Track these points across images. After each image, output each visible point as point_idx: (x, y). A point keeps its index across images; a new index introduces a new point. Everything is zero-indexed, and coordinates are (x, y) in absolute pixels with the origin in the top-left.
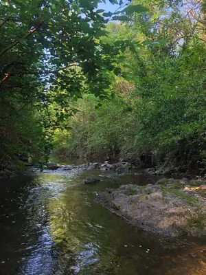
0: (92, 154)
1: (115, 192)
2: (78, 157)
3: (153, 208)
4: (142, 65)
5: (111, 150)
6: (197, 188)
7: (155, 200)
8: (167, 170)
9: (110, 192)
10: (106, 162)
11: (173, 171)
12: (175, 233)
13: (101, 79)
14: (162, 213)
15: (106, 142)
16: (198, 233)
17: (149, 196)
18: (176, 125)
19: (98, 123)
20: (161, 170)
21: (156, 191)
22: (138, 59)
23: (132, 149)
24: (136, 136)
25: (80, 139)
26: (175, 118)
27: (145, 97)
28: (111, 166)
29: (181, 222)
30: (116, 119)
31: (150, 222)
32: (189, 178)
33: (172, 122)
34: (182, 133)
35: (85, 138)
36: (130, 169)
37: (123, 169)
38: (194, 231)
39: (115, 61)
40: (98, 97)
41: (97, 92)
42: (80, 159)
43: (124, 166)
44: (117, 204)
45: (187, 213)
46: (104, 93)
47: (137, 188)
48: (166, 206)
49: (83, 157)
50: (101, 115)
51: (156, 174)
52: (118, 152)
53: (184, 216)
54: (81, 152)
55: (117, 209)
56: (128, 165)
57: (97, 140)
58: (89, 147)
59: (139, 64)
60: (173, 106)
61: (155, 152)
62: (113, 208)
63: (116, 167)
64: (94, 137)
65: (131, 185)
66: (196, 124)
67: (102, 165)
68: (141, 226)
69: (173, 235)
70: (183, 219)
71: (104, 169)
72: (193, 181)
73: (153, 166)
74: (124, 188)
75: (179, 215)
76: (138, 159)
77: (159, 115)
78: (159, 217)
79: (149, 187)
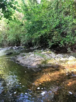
0: (10, 43)
1: (18, 56)
2: (4, 45)
3: (31, 60)
4: (26, 6)
5: (17, 41)
6: (46, 52)
7: (31, 57)
8: (37, 47)
9: (16, 57)
10: (16, 46)
11: (39, 47)
12: (38, 66)
13: (8, 11)
14: (34, 61)
15: (15, 38)
16: (45, 65)
17: (29, 56)
18: (39, 30)
19: (11, 31)
20: (35, 47)
21: (32, 54)
22: (24, 4)
23: (25, 41)
24: (26, 35)
25: (4, 38)
26: (39, 28)
27: (28, 20)
28: (17, 47)
29: (40, 63)
30: (18, 29)
31: (30, 64)
32: (44, 49)
33: (38, 30)
34: (41, 33)
35: (6, 37)
36: (24, 48)
37: (22, 48)
38: (43, 65)
39: (13, 3)
40: (8, 19)
41: (7, 17)
42: (5, 46)
43: (22, 47)
44: (18, 60)
45: (42, 60)
46: (10, 17)
47: (26, 54)
48: (35, 58)
49: (6, 45)
50: (12, 27)
51: (34, 49)
52: (20, 42)
53: (40, 61)
54: (5, 43)
55: (18, 62)
56: (24, 47)
57: (11, 38)
58: (8, 41)
59: (25, 6)
60: (38, 24)
61: (33, 41)
62: (17, 62)
63: (19, 48)
64: (9, 37)
65: (24, 53)
66: (46, 30)
67: (14, 47)
68: (27, 66)
69: (37, 67)
70: (40, 62)
71: (15, 49)
72: (45, 50)
73: (33, 46)
74: (21, 54)
75: (39, 61)
76: (27, 44)
77: (34, 27)
78: (33, 62)
79: (30, 53)
